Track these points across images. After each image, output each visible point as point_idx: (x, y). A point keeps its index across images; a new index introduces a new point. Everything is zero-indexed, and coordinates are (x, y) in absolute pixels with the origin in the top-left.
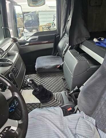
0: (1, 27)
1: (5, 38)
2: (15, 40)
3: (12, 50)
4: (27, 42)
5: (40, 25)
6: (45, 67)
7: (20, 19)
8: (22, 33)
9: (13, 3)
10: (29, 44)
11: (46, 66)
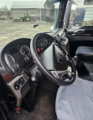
0: (59, 20)
1: (59, 28)
2: (65, 31)
3: (64, 36)
4: (74, 33)
5: (84, 21)
6: (84, 54)
7: (72, 14)
8: (71, 26)
9: (72, 3)
10: (75, 35)
11: (86, 54)
